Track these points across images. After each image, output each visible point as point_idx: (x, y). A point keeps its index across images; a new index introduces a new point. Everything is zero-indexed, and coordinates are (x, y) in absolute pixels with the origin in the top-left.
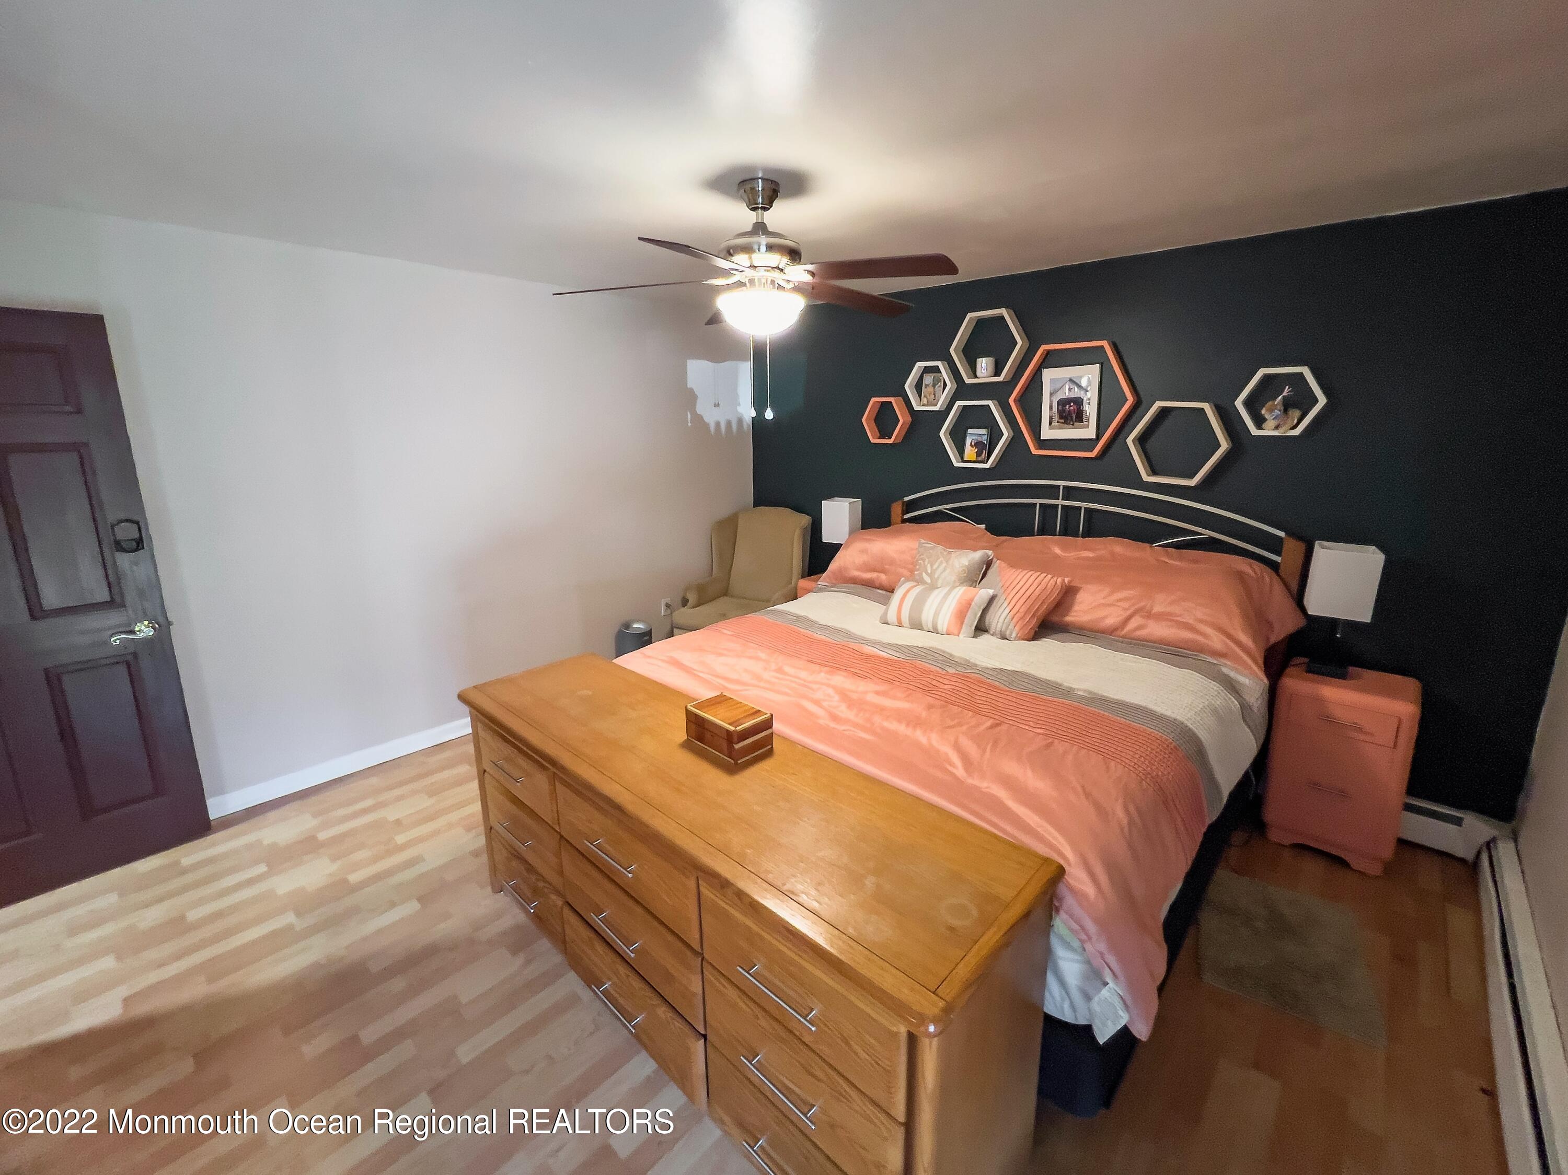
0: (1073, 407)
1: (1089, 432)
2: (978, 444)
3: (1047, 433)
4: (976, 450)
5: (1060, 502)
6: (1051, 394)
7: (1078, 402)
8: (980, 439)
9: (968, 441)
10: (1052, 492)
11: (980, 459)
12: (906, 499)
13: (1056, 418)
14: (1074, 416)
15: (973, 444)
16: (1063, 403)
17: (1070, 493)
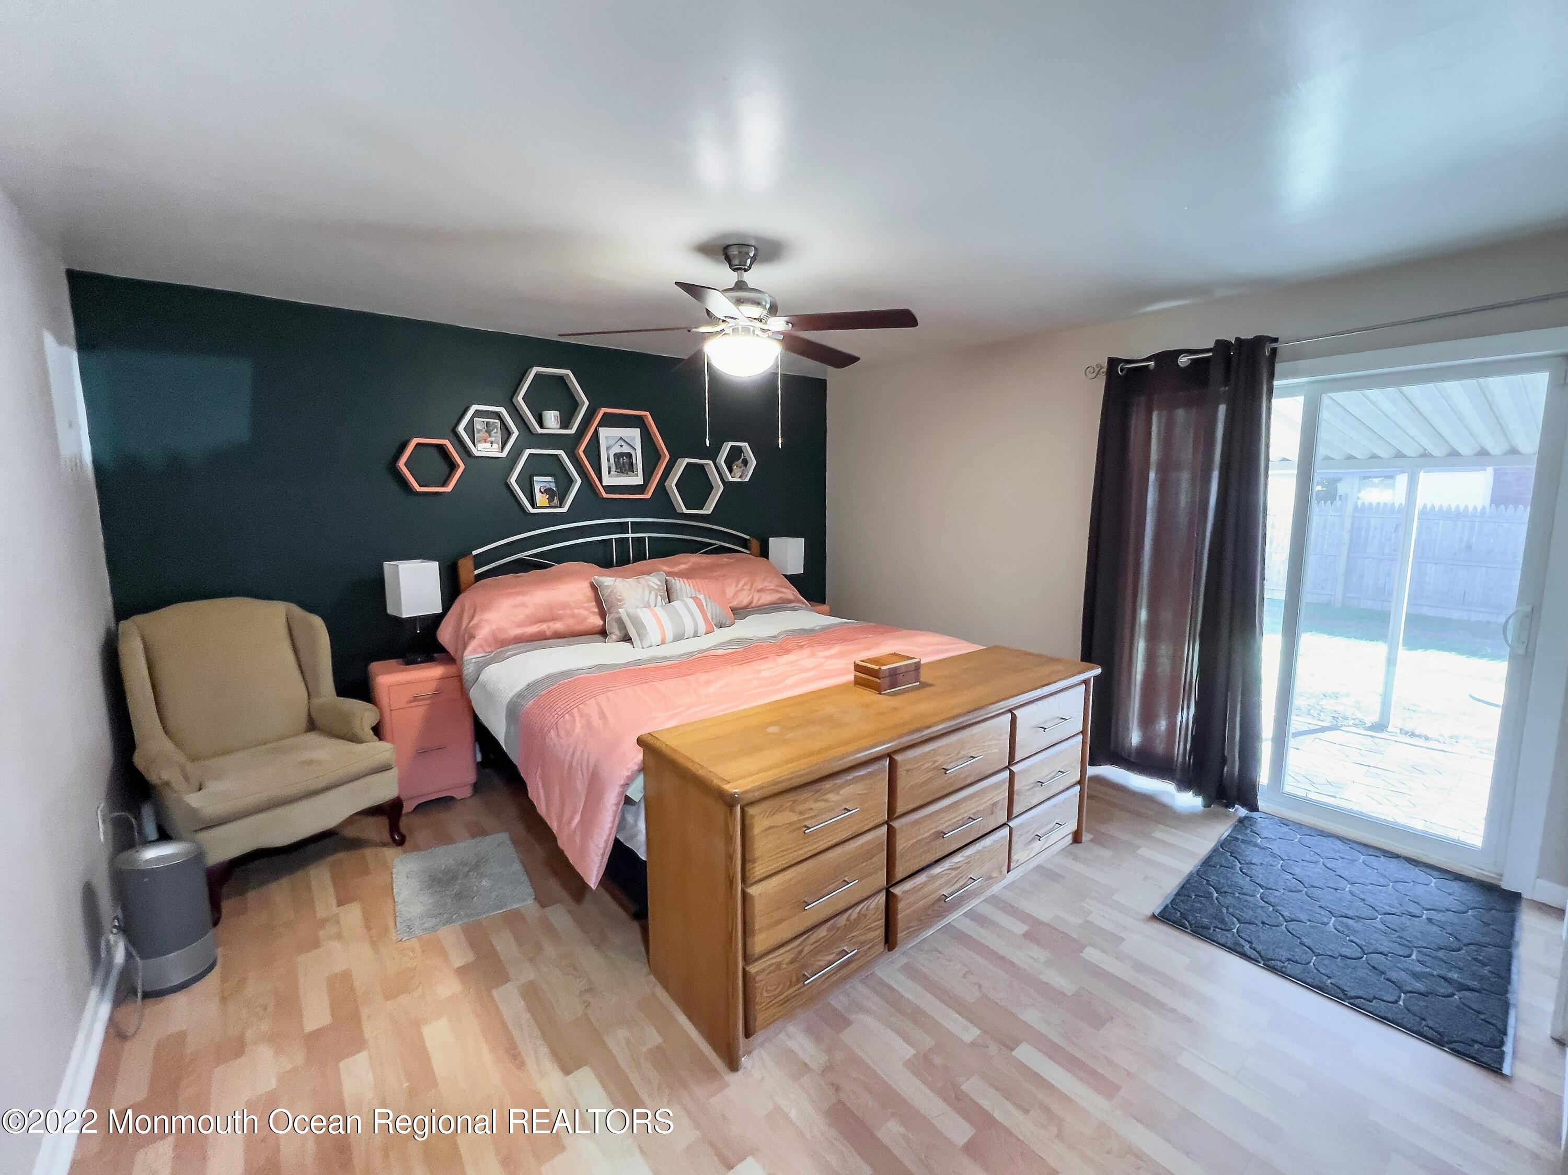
0: (626, 459)
1: (638, 480)
2: (547, 491)
3: (608, 480)
4: (548, 496)
5: (630, 535)
6: (608, 449)
7: (629, 456)
8: (548, 486)
9: (537, 488)
10: (623, 528)
11: (553, 504)
12: (474, 553)
13: (613, 468)
14: (627, 466)
15: (542, 490)
16: (618, 456)
17: (637, 527)
